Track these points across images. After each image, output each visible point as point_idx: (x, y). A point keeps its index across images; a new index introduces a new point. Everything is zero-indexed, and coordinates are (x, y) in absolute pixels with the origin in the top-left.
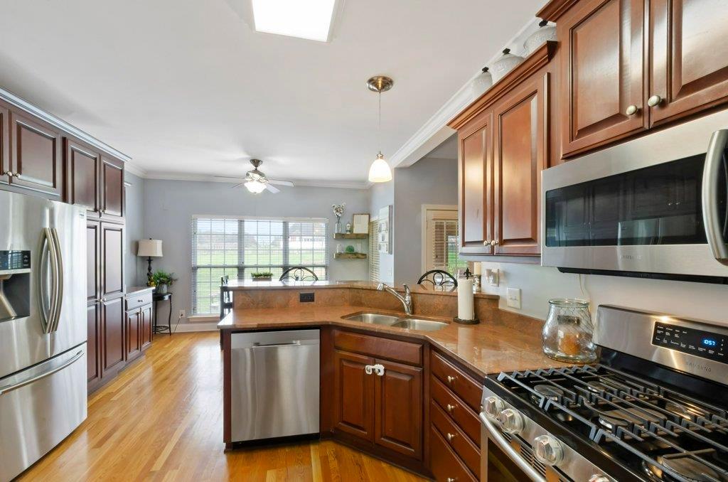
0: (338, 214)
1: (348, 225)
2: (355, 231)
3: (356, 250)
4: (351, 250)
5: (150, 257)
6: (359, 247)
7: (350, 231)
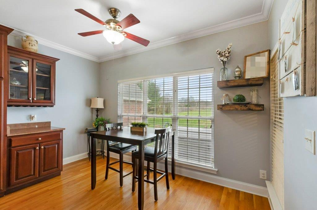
0: (222, 58)
1: (237, 69)
2: (247, 76)
3: (248, 100)
4: (241, 100)
5: (97, 108)
6: (253, 96)
7: (239, 77)
